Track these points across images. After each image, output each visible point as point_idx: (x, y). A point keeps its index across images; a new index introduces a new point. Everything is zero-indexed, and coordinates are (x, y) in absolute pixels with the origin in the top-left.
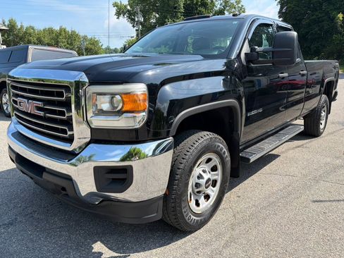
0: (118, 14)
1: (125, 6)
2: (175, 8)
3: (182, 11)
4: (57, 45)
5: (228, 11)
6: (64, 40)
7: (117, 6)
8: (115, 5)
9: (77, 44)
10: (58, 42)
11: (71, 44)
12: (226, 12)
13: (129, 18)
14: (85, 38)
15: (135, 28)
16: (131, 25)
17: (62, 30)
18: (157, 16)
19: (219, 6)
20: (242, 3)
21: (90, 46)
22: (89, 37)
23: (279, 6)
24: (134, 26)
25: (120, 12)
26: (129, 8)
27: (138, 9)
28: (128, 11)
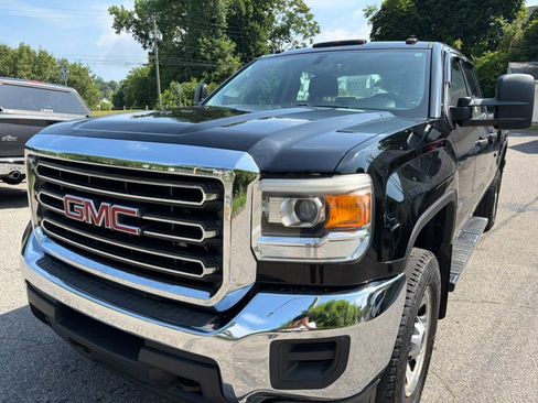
0: (118, 26)
1: (130, 15)
2: (214, 21)
3: (225, 26)
4: (14, 74)
5: (294, 28)
6: (26, 66)
7: (116, 13)
8: (113, 11)
9: (49, 73)
10: (16, 69)
11: (39, 73)
12: (291, 30)
13: (137, 33)
14: (64, 63)
15: (148, 50)
16: (141, 45)
17: (24, 50)
18: (184, 32)
19: (280, 21)
20: (314, 19)
21: (73, 77)
22: (71, 62)
23: (371, 26)
24: (145, 47)
25: (122, 22)
26: (136, 16)
27: (154, 19)
28: (135, 21)
